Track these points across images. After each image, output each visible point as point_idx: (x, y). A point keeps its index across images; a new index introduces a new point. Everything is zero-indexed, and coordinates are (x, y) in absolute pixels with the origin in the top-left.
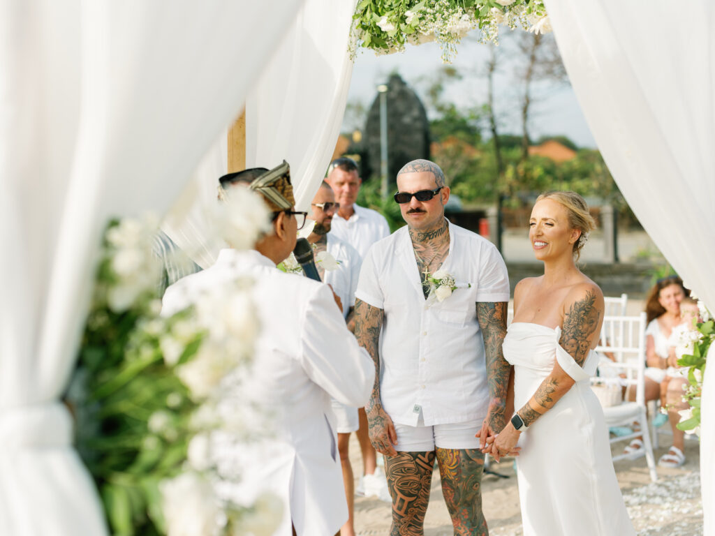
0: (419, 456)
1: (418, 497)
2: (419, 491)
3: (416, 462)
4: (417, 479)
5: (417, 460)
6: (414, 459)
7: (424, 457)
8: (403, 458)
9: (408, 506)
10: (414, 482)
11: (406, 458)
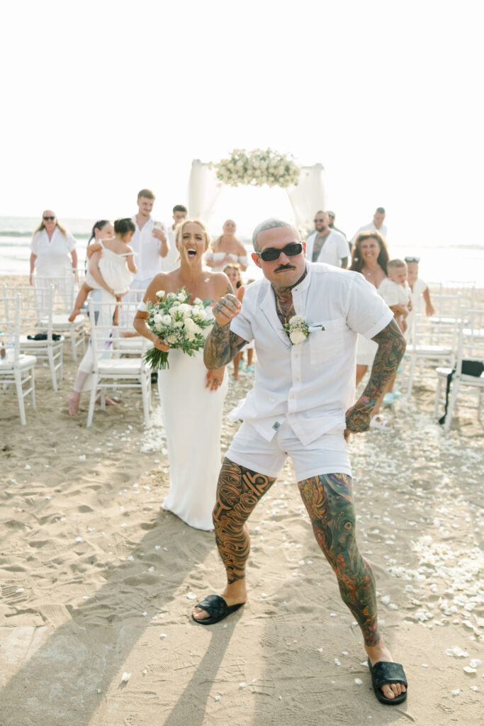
0: (248, 473)
1: (232, 509)
2: (235, 504)
3: (242, 478)
4: (237, 493)
5: (244, 476)
6: (242, 474)
7: (252, 476)
8: (233, 469)
9: (221, 512)
10: (233, 494)
11: (235, 469)
